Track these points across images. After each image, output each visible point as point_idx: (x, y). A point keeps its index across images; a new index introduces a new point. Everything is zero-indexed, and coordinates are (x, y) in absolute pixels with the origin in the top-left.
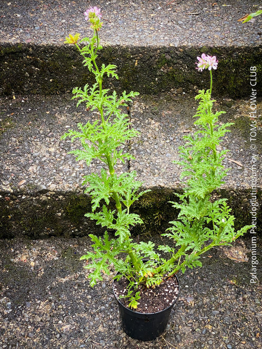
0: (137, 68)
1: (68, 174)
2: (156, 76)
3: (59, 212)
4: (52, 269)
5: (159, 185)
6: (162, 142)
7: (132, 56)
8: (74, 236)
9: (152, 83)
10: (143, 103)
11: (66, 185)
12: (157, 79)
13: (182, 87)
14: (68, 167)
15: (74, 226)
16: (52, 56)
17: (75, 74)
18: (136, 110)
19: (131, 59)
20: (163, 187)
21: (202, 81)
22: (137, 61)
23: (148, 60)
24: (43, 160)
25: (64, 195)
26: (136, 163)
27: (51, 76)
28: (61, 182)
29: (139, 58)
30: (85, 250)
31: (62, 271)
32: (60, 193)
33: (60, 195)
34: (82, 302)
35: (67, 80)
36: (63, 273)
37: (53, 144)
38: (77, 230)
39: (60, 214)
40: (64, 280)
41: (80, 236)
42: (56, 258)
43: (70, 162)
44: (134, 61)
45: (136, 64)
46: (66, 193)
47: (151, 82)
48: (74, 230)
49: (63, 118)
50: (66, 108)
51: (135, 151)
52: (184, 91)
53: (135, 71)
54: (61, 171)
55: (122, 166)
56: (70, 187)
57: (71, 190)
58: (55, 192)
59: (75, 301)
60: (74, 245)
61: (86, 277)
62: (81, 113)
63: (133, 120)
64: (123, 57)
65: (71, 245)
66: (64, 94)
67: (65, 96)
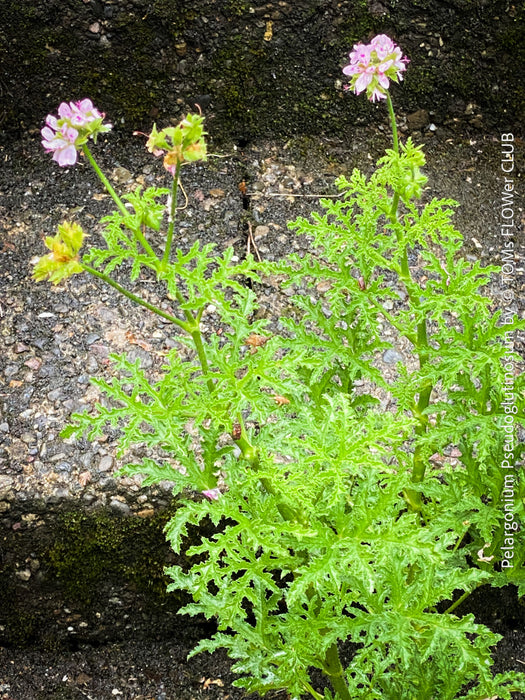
0: (270, 48)
1: (51, 437)
2: (337, 74)
3: (22, 568)
7: (252, 10)
8: (73, 644)
9: (323, 97)
10: (291, 168)
11: (47, 477)
12: (339, 83)
13: (427, 107)
14: (51, 411)
15: (75, 612)
17: (57, 74)
18: (269, 193)
19: (251, 19)
21: (496, 88)
22: (269, 24)
23: (311, 20)
25: (42, 513)
28: (28, 468)
29: (277, 14)
30: (115, 692)
32: (28, 506)
33: (26, 513)
35: (29, 93)
38: (83, 624)
39: (27, 574)
41: (96, 643)
43: (55, 393)
44: (261, 24)
45: (269, 34)
46: (49, 504)
47: (319, 93)
48: (74, 624)
49: (21, 228)
50: (28, 193)
52: (432, 120)
53: (265, 60)
54: (26, 425)
56: (62, 485)
57: (66, 493)
58: (12, 502)
60: (75, 676)
62: (81, 210)
63: (262, 231)
64: (222, 13)
65: (65, 678)
66: (19, 138)
67: (21, 148)
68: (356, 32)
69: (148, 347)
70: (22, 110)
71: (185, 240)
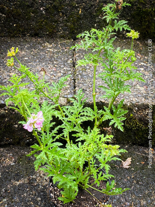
0: (81, 15)
2: (95, 23)
3: (16, 124)
4: (8, 173)
5: (100, 101)
6: (101, 69)
12: (96, 25)
15: (29, 136)
16: (15, 4)
17: (33, 20)
19: (76, 8)
20: (104, 103)
22: (80, 9)
23: (90, 8)
24: (4, 81)
26: (80, 85)
27: (15, 21)
29: (82, 7)
31: (17, 175)
34: (32, 204)
35: (27, 25)
36: (18, 177)
37: (13, 70)
38: (31, 140)
39: (17, 126)
40: (18, 183)
42: (12, 164)
44: (79, 9)
45: (80, 12)
48: (29, 139)
49: (23, 52)
50: (26, 47)
51: (79, 76)
53: (79, 19)
55: (69, 86)
59: (26, 203)
60: (28, 152)
61: (38, 181)
62: (37, 50)
63: (77, 55)
64: (70, 6)
65: (26, 153)
66: (25, 36)
67: (25, 38)
68: (100, 12)
69: (49, 75)
70: (26, 29)
71: (60, 56)
